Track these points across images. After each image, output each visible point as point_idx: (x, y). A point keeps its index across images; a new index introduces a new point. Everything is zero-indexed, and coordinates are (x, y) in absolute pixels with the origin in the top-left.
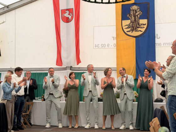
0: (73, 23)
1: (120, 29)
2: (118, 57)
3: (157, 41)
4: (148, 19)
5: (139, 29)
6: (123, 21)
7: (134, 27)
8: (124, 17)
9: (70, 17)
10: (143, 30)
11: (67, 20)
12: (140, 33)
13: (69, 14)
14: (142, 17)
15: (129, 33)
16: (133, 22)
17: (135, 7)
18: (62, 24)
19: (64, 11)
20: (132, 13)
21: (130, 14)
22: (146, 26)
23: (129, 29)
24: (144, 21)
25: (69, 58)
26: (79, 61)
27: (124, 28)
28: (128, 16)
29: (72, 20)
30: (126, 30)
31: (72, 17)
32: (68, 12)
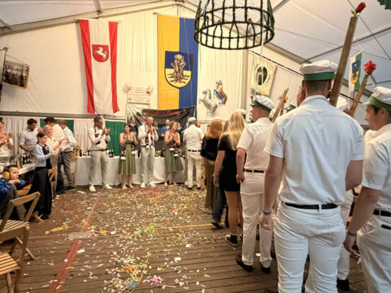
0: (108, 63)
1: (163, 78)
4: (191, 70)
5: (183, 80)
6: (167, 69)
8: (168, 65)
9: (104, 56)
10: (187, 82)
12: (183, 85)
13: (103, 52)
14: (186, 68)
16: (177, 72)
17: (179, 57)
19: (96, 47)
20: (176, 61)
21: (174, 63)
22: (189, 78)
23: (173, 79)
24: (188, 73)
25: (103, 105)
26: (116, 109)
27: (167, 77)
28: (172, 64)
29: (106, 60)
30: (169, 80)
31: (107, 57)
32: (101, 49)
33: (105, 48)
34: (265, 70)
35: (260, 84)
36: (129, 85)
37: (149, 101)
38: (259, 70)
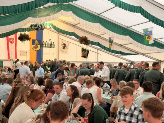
0: (14, 44)
1: (31, 48)
2: (31, 57)
3: (43, 53)
7: (36, 48)
8: (33, 44)
9: (13, 42)
10: (39, 49)
11: (11, 43)
15: (35, 49)
16: (36, 46)
17: (36, 41)
18: (10, 44)
20: (35, 43)
24: (39, 46)
25: (12, 57)
29: (13, 43)
30: (33, 48)
31: (14, 42)
32: (12, 40)
33: (13, 39)
34: (65, 44)
35: (64, 49)
36: (20, 50)
37: (26, 55)
38: (63, 44)
